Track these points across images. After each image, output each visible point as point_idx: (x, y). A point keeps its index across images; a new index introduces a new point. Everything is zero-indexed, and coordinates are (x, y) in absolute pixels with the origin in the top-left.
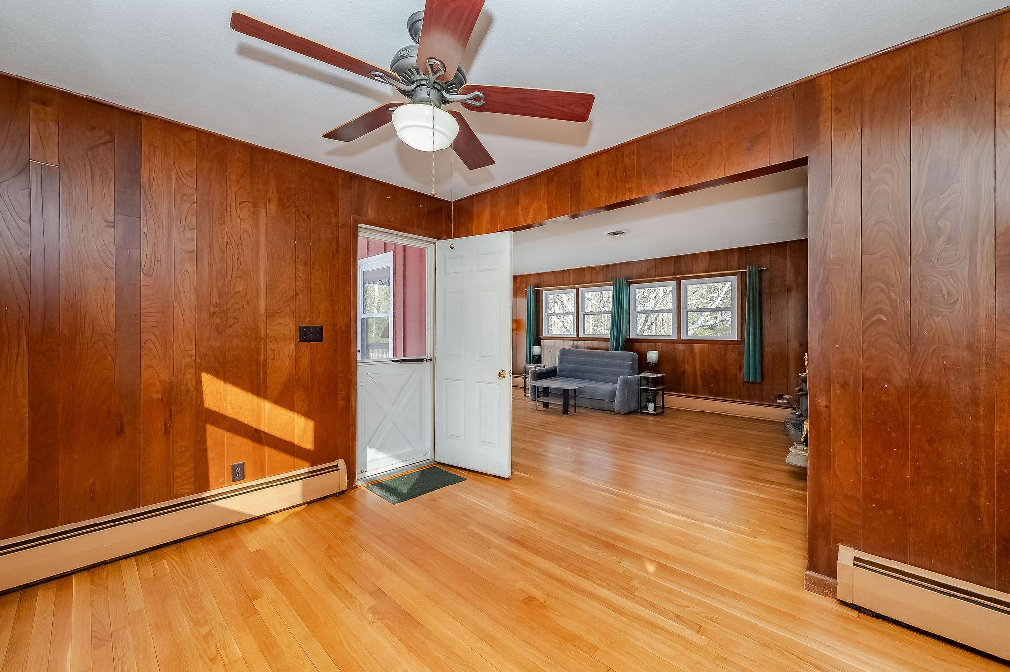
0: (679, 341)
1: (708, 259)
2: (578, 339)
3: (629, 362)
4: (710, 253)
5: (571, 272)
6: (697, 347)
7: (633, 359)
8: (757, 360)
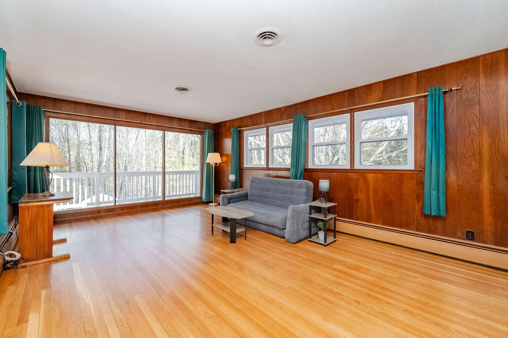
0: (352, 170)
1: (382, 88)
2: (268, 169)
3: (304, 190)
4: (385, 82)
5: (263, 114)
6: (370, 177)
7: (308, 187)
8: (441, 192)
